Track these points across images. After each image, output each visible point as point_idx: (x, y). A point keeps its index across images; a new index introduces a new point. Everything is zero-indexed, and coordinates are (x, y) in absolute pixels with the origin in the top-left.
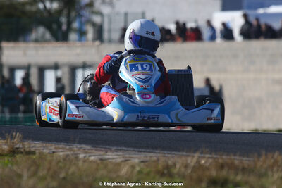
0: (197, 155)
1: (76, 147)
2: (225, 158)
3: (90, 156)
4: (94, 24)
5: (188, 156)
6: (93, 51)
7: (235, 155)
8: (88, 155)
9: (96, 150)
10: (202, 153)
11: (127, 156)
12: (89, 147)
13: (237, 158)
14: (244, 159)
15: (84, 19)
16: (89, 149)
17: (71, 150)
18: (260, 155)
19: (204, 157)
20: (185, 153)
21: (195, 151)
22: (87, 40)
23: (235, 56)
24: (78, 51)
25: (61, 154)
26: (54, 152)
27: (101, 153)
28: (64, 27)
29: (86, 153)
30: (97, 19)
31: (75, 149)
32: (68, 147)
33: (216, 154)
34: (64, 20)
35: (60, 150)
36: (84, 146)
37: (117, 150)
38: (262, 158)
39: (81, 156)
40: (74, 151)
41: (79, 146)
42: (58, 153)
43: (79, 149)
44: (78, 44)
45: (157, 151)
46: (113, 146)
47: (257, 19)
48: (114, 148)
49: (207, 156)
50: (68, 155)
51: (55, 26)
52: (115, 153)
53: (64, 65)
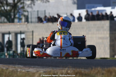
0: (66, 69)
1: (17, 66)
2: (78, 70)
3: (23, 70)
4: (25, 16)
5: (63, 69)
6: (25, 26)
7: (82, 69)
8: (21, 70)
9: (25, 68)
10: (69, 68)
11: (38, 70)
12: (22, 66)
13: (83, 70)
14: (86, 70)
15: (20, 14)
16: (22, 67)
17: (14, 67)
18: (92, 69)
19: (69, 70)
20: (61, 68)
21: (66, 67)
22: (22, 22)
23: (83, 28)
24: (19, 26)
25: (11, 69)
26: (8, 69)
27: (27, 69)
28: (13, 17)
29: (21, 69)
30: (26, 14)
31: (17, 67)
32: (13, 66)
33: (74, 68)
34: (12, 14)
35: (10, 68)
36: (20, 66)
37: (34, 67)
38: (93, 70)
39: (19, 70)
40: (16, 68)
41: (18, 66)
42: (9, 69)
43: (18, 67)
44: (18, 23)
45: (50, 68)
46: (32, 66)
47: (92, 13)
48: (32, 67)
49: (71, 69)
50: (13, 70)
51: (9, 17)
52: (33, 69)
53: (12, 32)
